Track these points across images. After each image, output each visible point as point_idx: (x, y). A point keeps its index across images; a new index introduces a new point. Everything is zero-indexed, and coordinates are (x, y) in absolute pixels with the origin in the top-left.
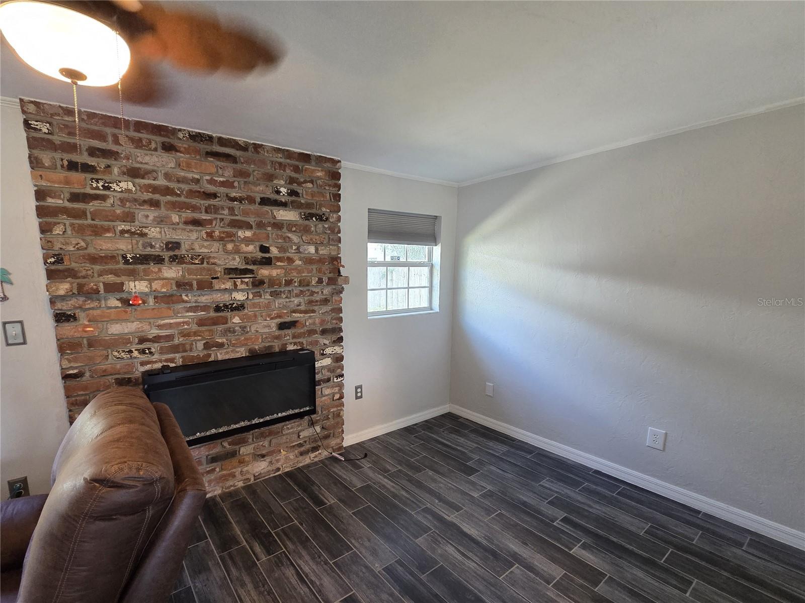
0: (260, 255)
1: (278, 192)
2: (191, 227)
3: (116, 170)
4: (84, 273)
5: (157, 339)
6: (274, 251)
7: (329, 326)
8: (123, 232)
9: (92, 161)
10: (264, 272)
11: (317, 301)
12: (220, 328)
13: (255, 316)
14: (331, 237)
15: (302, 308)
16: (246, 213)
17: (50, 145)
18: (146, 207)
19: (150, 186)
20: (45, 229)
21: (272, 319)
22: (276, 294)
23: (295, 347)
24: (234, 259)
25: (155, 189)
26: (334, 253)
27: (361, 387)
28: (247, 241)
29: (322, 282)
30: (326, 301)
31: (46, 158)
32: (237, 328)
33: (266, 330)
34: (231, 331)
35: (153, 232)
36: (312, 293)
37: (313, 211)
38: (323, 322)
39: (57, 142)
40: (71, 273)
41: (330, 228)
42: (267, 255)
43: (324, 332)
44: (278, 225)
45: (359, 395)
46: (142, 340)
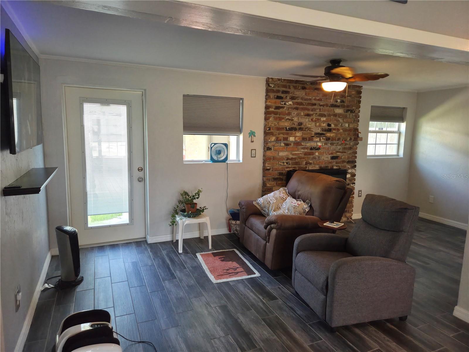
0: (327, 127)
1: (337, 102)
2: (306, 117)
3: (288, 98)
4: (275, 134)
5: (292, 159)
6: (333, 126)
7: (351, 160)
8: (287, 119)
9: (282, 95)
10: (328, 135)
11: (347, 148)
12: (311, 156)
13: (323, 153)
14: (355, 120)
15: (341, 150)
16: (325, 111)
17: (273, 91)
18: (295, 110)
19: (297, 102)
20: (266, 119)
21: (329, 154)
22: (332, 144)
23: (337, 168)
24: (318, 129)
25: (298, 104)
26: (355, 127)
27: (361, 191)
28: (324, 122)
29: (351, 140)
30: (350, 148)
31: (272, 95)
32: (317, 157)
33: (327, 159)
34: (314, 158)
35: (295, 119)
36: (346, 144)
37: (349, 109)
38: (348, 157)
39: (275, 90)
40: (272, 134)
41: (355, 116)
42: (330, 128)
43: (349, 162)
44: (335, 115)
45: (360, 195)
46: (288, 159)
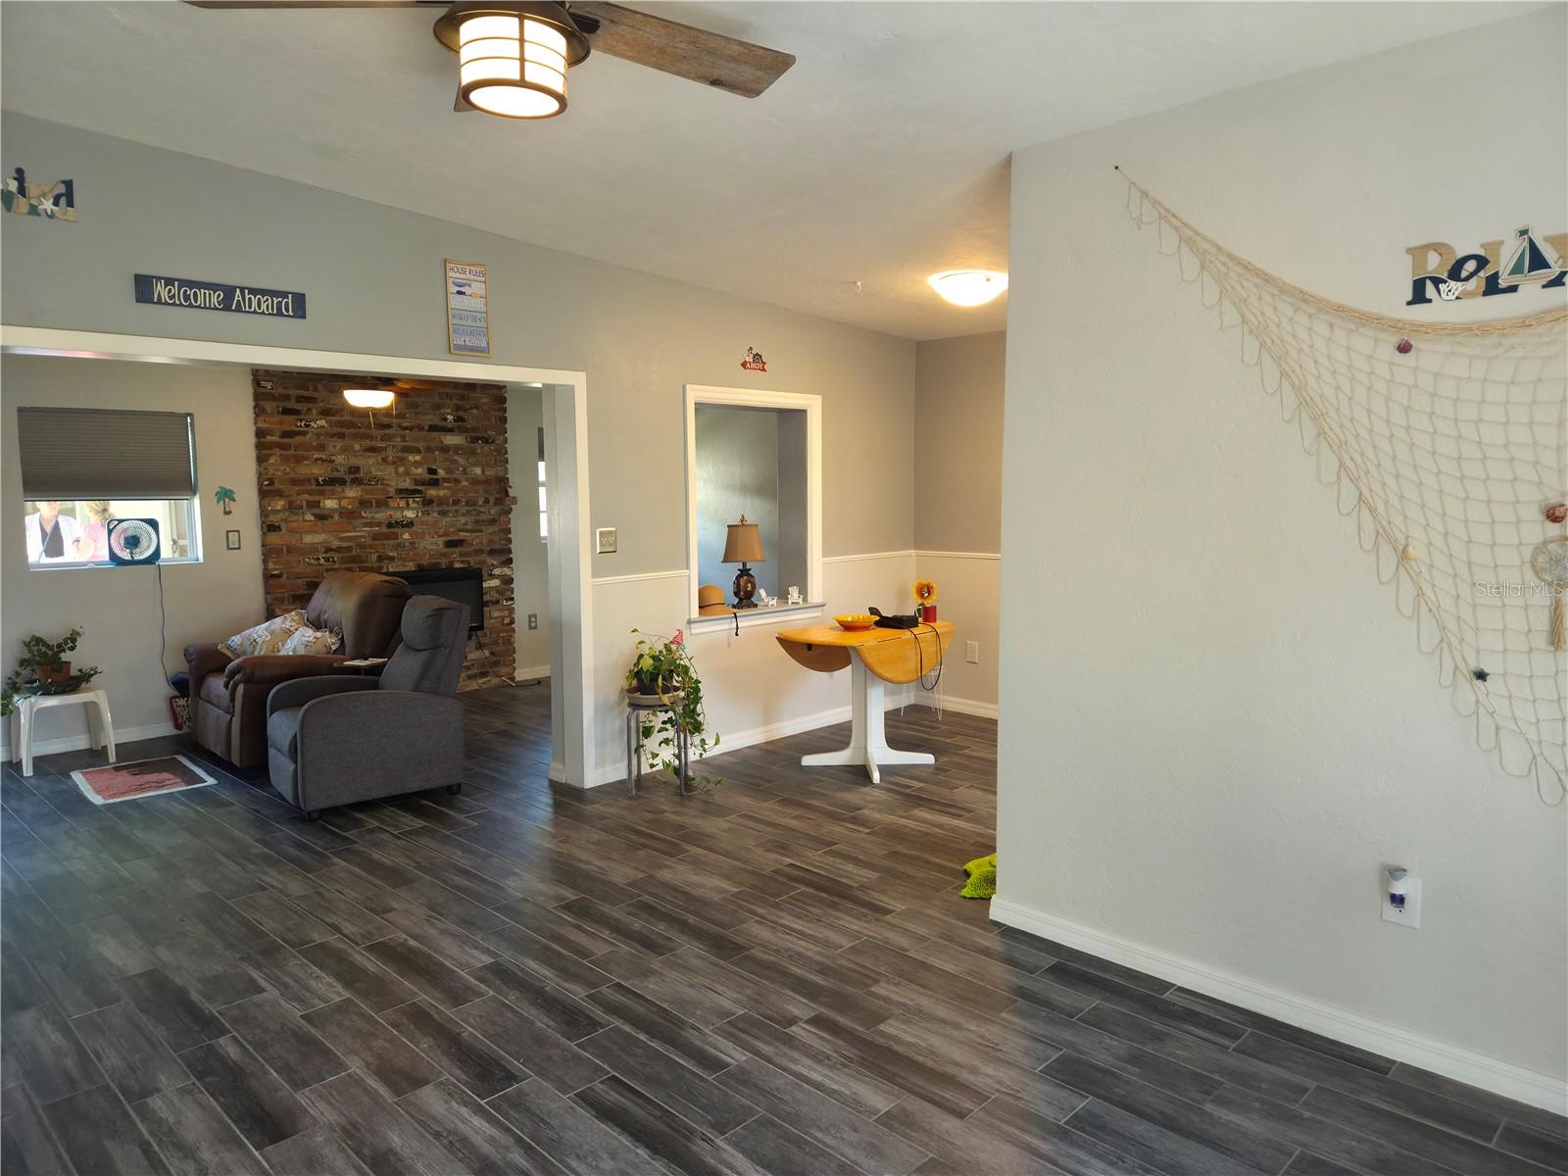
0: (428, 477)
1: (445, 419)
2: (369, 454)
3: (314, 411)
4: (287, 493)
5: (339, 550)
6: (441, 472)
7: (497, 547)
8: (317, 459)
9: (298, 406)
10: (432, 492)
11: (483, 521)
12: (392, 542)
13: (424, 533)
14: (498, 458)
15: (469, 527)
16: (416, 440)
17: (270, 397)
18: (335, 439)
19: (339, 422)
20: (261, 460)
21: (439, 536)
22: (443, 513)
23: (462, 566)
24: (405, 481)
25: (341, 424)
26: (501, 474)
27: (535, 616)
28: (417, 464)
29: (488, 502)
30: (493, 522)
31: (269, 406)
32: (407, 544)
33: (433, 547)
34: (401, 546)
35: (340, 459)
36: (479, 513)
37: (479, 435)
38: (490, 542)
39: (276, 395)
40: (280, 494)
41: (496, 450)
42: (435, 477)
43: (492, 552)
44: (445, 449)
45: (533, 624)
46: (328, 550)
